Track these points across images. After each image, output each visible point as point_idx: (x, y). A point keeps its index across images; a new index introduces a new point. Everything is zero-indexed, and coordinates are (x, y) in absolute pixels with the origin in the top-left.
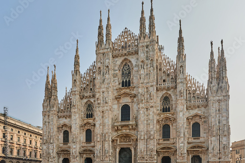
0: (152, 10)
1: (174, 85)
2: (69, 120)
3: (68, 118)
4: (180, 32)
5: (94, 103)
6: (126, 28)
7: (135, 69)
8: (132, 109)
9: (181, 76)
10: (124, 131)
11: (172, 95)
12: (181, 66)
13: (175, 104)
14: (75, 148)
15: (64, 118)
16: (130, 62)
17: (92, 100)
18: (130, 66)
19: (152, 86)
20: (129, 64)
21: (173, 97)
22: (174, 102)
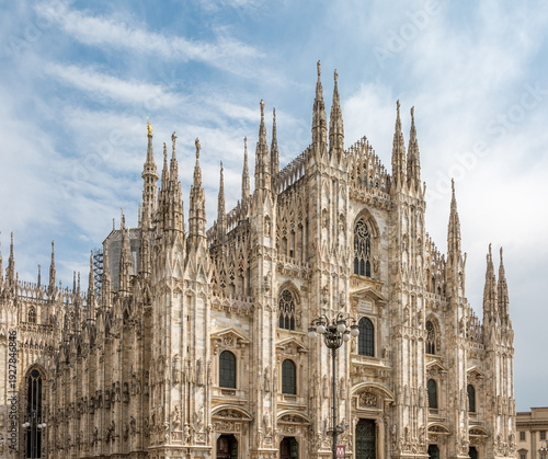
0: (413, 131)
1: (445, 303)
2: (237, 322)
3: (233, 316)
4: (453, 203)
5: (302, 293)
6: (365, 138)
7: (383, 243)
8: (379, 333)
9: (460, 291)
10: (365, 378)
11: (440, 320)
12: (460, 274)
13: (445, 341)
14: (270, 408)
15: (224, 314)
16: (371, 219)
17: (298, 284)
18: (370, 229)
19: (421, 296)
20: (368, 224)
21: (442, 326)
22: (442, 337)
